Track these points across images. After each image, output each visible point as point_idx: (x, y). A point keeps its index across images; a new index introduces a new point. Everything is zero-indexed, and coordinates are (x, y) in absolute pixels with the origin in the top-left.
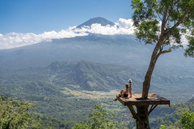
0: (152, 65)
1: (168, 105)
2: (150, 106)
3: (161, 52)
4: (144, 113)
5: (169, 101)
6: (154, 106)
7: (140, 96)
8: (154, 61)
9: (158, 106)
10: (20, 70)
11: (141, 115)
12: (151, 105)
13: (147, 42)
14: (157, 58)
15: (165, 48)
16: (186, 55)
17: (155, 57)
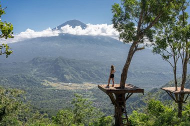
0: (129, 60)
1: (141, 93)
2: (127, 94)
3: (137, 49)
4: (121, 99)
5: (143, 90)
6: (130, 93)
7: (118, 86)
8: (131, 56)
10: (5, 64)
11: (119, 102)
14: (133, 54)
15: (140, 45)
16: (154, 51)
17: (131, 53)
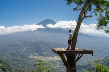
1: (92, 54)
5: (92, 51)
6: (81, 55)
8: (80, 21)
9: (84, 55)
11: (70, 63)
12: (79, 54)
13: (75, 9)
14: (82, 20)
